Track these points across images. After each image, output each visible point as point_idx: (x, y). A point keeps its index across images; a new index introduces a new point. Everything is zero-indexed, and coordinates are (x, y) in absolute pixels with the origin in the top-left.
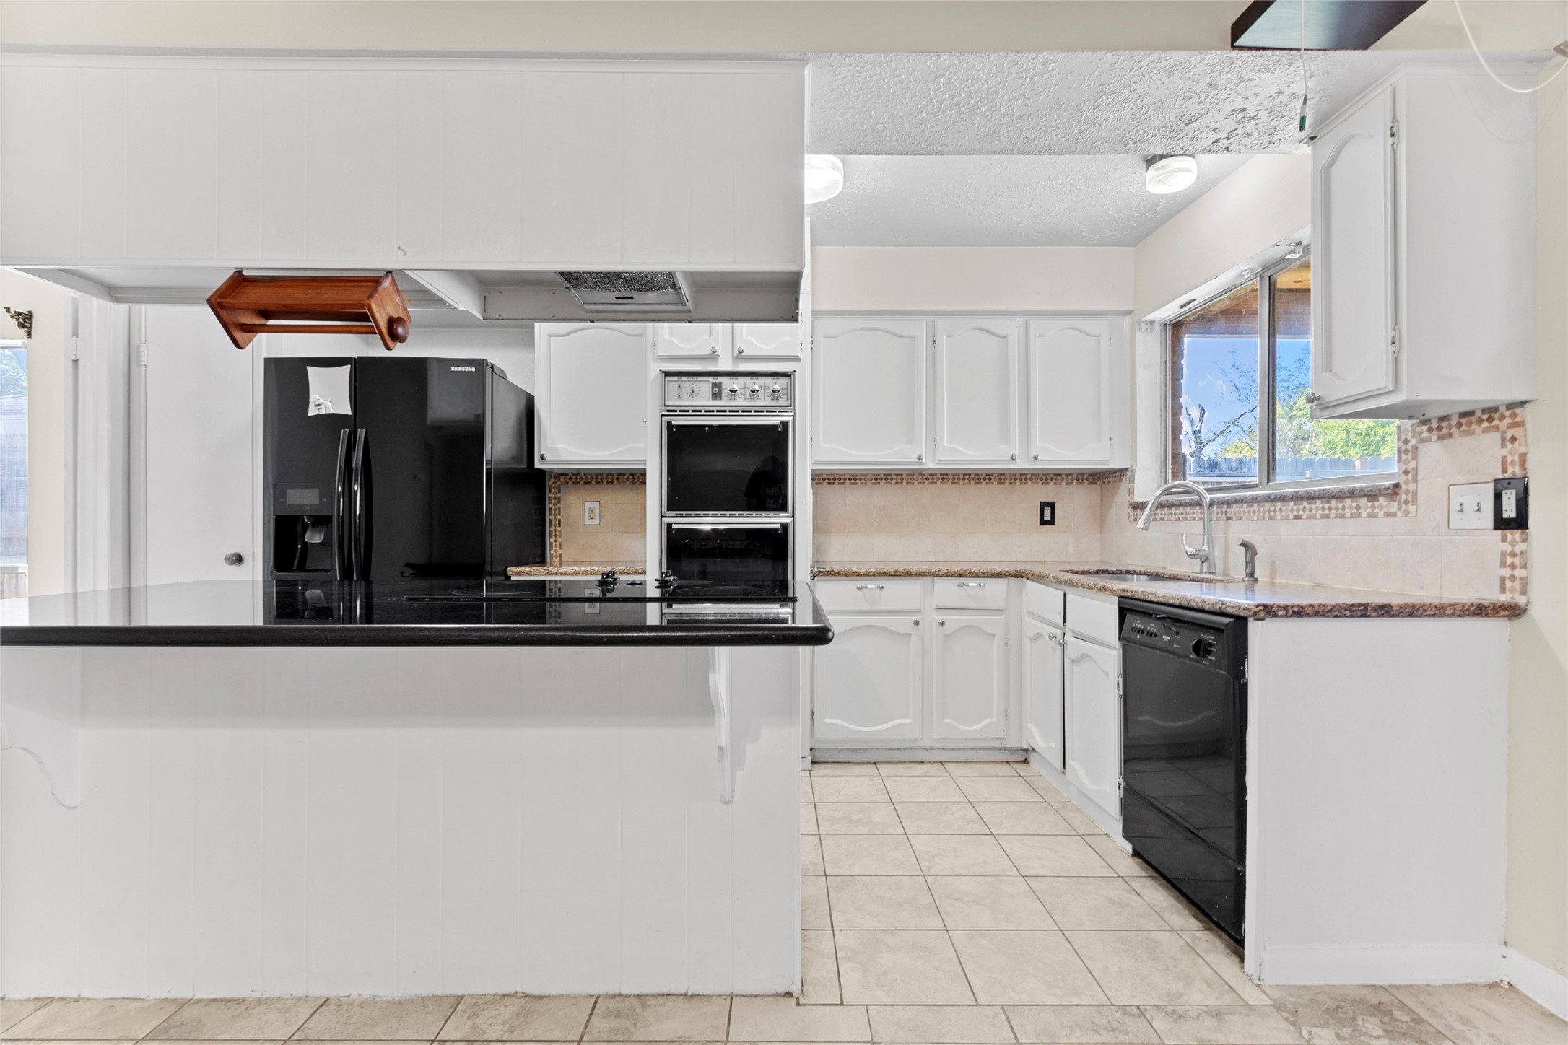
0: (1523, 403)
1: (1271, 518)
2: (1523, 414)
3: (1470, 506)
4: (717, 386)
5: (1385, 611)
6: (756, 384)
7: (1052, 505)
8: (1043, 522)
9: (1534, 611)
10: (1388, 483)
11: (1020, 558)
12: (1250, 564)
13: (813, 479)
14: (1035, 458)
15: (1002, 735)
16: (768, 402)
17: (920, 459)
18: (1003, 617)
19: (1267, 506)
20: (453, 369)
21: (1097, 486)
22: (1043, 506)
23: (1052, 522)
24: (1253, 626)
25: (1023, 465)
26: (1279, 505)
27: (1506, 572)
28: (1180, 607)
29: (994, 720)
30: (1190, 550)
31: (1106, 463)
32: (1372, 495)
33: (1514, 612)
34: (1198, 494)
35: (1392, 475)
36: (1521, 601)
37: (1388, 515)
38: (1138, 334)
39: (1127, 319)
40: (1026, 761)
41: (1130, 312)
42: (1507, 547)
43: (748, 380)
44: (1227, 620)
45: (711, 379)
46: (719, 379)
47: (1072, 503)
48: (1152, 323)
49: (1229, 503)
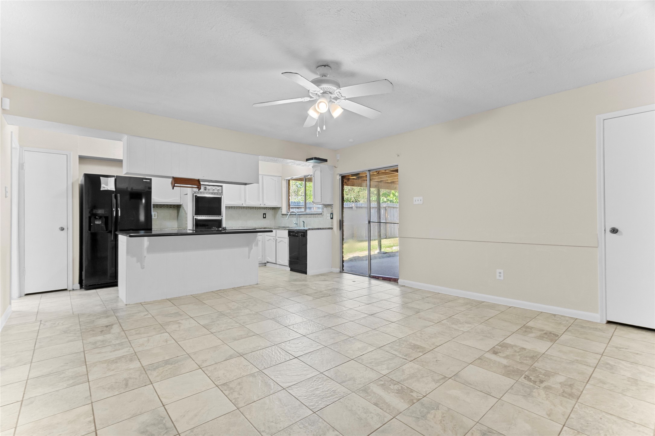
0: (332, 204)
1: (307, 217)
2: (333, 205)
3: (328, 216)
4: (205, 187)
5: (321, 229)
6: (214, 188)
7: (265, 214)
8: (264, 218)
9: (334, 228)
10: (321, 213)
11: (259, 226)
12: (304, 224)
13: (226, 208)
14: (265, 205)
15: (261, 260)
16: (216, 192)
17: (243, 204)
18: (261, 237)
19: (306, 215)
20: (144, 180)
21: (274, 210)
22: (264, 214)
23: (265, 218)
24: (308, 231)
25: (262, 206)
26: (307, 215)
27: (331, 224)
28: (299, 230)
29: (260, 257)
30: (295, 222)
31: (277, 206)
32: (319, 214)
33: (332, 228)
34: (295, 213)
35: (321, 212)
36: (333, 227)
37: (321, 217)
38: (283, 181)
39: (280, 177)
40: (265, 265)
41: (281, 176)
42: (331, 221)
43: (212, 187)
44: (305, 231)
45: (204, 186)
46: (206, 186)
47: (269, 214)
48: (285, 179)
49: (300, 215)
